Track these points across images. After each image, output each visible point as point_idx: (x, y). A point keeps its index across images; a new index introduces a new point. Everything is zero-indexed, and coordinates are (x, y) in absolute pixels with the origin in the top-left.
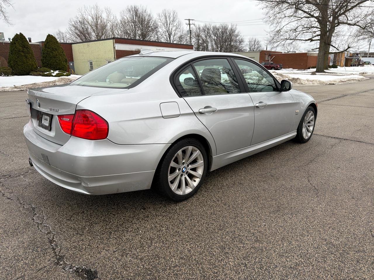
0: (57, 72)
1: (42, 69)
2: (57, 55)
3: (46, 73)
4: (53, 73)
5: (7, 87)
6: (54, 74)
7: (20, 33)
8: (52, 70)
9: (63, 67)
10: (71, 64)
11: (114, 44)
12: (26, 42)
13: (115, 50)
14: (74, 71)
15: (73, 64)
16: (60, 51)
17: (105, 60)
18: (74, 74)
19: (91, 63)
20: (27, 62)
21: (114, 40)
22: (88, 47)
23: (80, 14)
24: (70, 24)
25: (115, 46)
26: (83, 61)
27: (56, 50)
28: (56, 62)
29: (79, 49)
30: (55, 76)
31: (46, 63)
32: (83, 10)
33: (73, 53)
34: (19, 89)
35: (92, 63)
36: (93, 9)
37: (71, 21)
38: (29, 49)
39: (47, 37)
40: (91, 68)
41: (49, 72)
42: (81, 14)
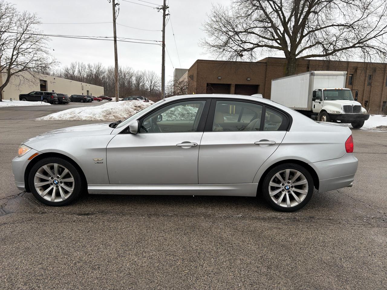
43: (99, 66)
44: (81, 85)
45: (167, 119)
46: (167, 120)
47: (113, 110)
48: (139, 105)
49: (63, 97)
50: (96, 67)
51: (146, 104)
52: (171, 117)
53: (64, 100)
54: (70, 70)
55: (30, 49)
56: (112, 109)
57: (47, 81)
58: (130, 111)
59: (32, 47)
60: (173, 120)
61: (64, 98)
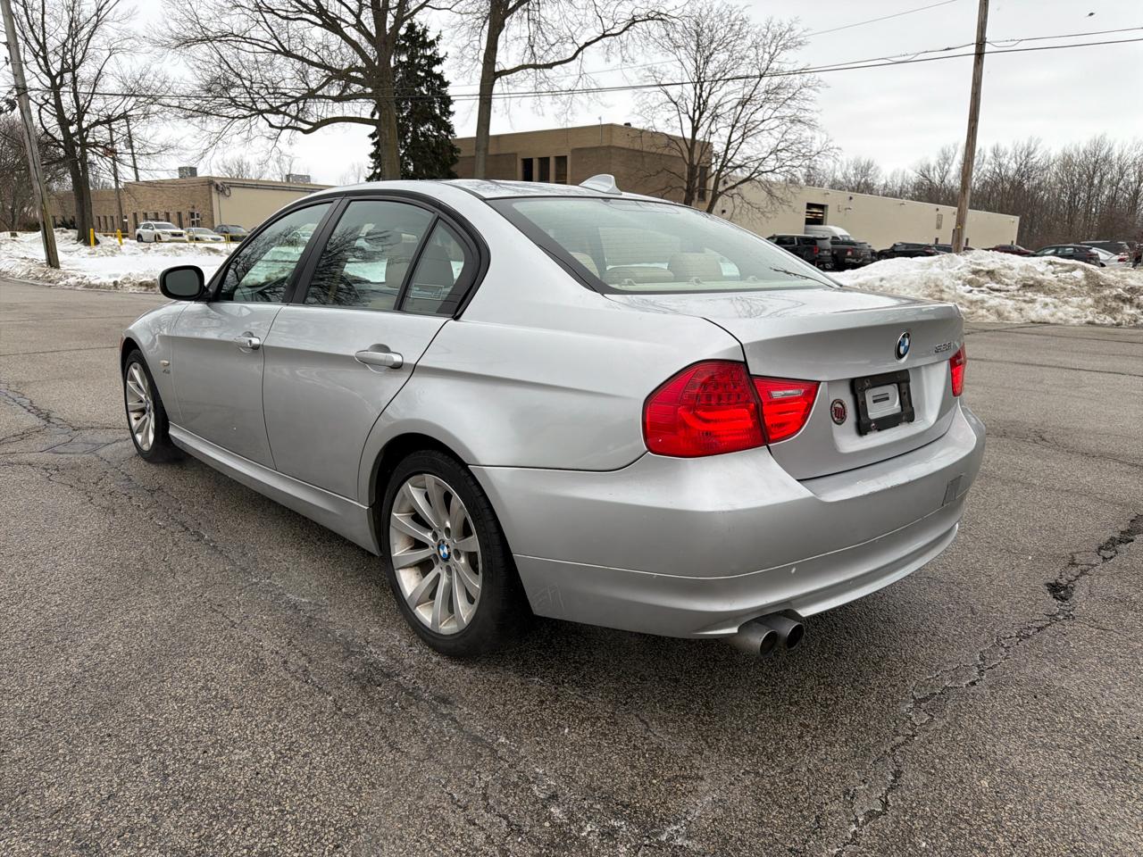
43: (1029, 148)
44: (936, 213)
45: (1090, 318)
46: (1089, 323)
47: (884, 282)
48: (991, 267)
49: (847, 250)
50: (1018, 153)
51: (1024, 264)
52: (1111, 311)
53: (850, 257)
54: (934, 170)
55: (771, 120)
56: (882, 280)
57: (827, 206)
58: (944, 288)
59: (777, 114)
60: (1118, 325)
61: (849, 253)
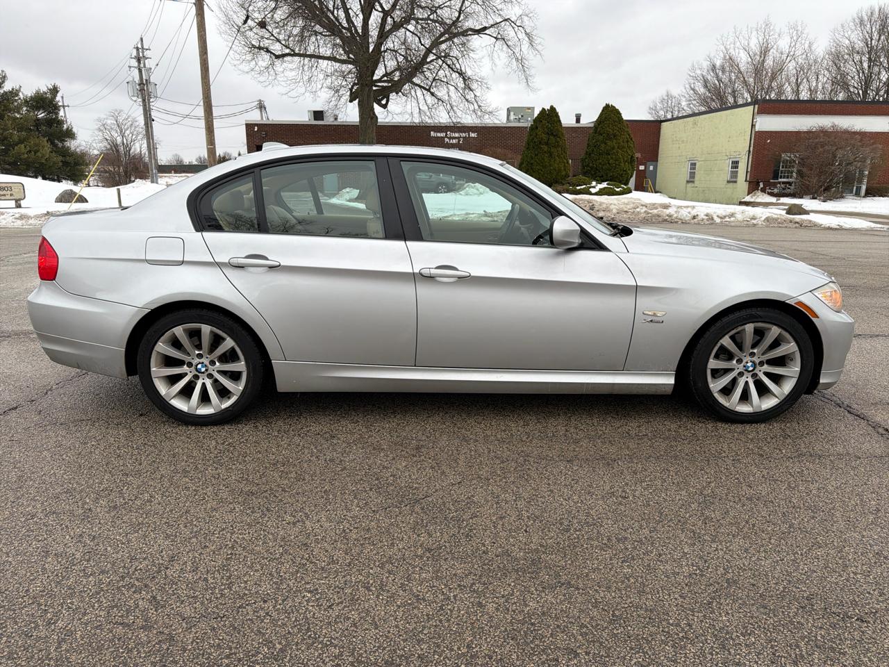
0: (604, 185)
1: (574, 180)
2: (613, 148)
3: (578, 188)
4: (594, 187)
5: (473, 214)
6: (593, 190)
7: (552, 107)
8: (595, 180)
9: (621, 175)
10: (651, 168)
11: (755, 117)
12: (556, 123)
13: (753, 132)
14: (654, 184)
15: (655, 168)
16: (621, 140)
17: (726, 157)
18: (652, 192)
19: (693, 165)
20: (550, 165)
21: (757, 106)
22: (693, 128)
23: (722, 48)
24: (690, 76)
25: (755, 120)
26: (677, 161)
27: (614, 136)
28: (609, 163)
29: (675, 132)
30: (596, 194)
31: (588, 166)
32: (731, 39)
33: (660, 142)
34: (489, 219)
35: (695, 164)
36: (754, 33)
37: (693, 69)
38: (559, 137)
39: (603, 111)
40: (691, 177)
41: (586, 185)
42: (724, 49)
